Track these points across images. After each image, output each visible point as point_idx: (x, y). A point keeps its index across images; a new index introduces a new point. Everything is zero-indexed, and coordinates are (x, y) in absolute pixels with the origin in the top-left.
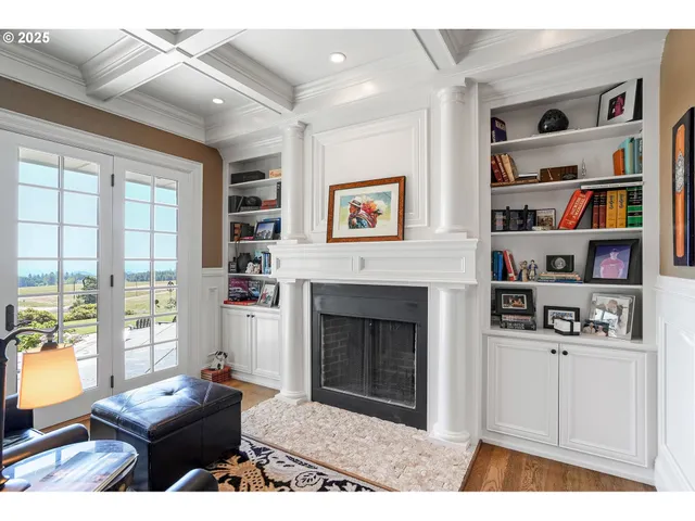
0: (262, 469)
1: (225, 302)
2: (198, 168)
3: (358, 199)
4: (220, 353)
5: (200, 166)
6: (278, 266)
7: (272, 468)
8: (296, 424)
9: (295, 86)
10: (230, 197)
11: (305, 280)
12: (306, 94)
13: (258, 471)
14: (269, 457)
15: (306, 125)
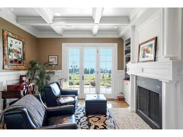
0: (106, 120)
1: (124, 80)
2: (116, 45)
3: (145, 48)
4: (121, 93)
5: (117, 44)
6: (128, 70)
7: (108, 121)
8: (124, 116)
9: (128, 17)
10: (125, 51)
11: (134, 75)
12: (131, 18)
13: (105, 120)
14: (110, 119)
15: (135, 26)
